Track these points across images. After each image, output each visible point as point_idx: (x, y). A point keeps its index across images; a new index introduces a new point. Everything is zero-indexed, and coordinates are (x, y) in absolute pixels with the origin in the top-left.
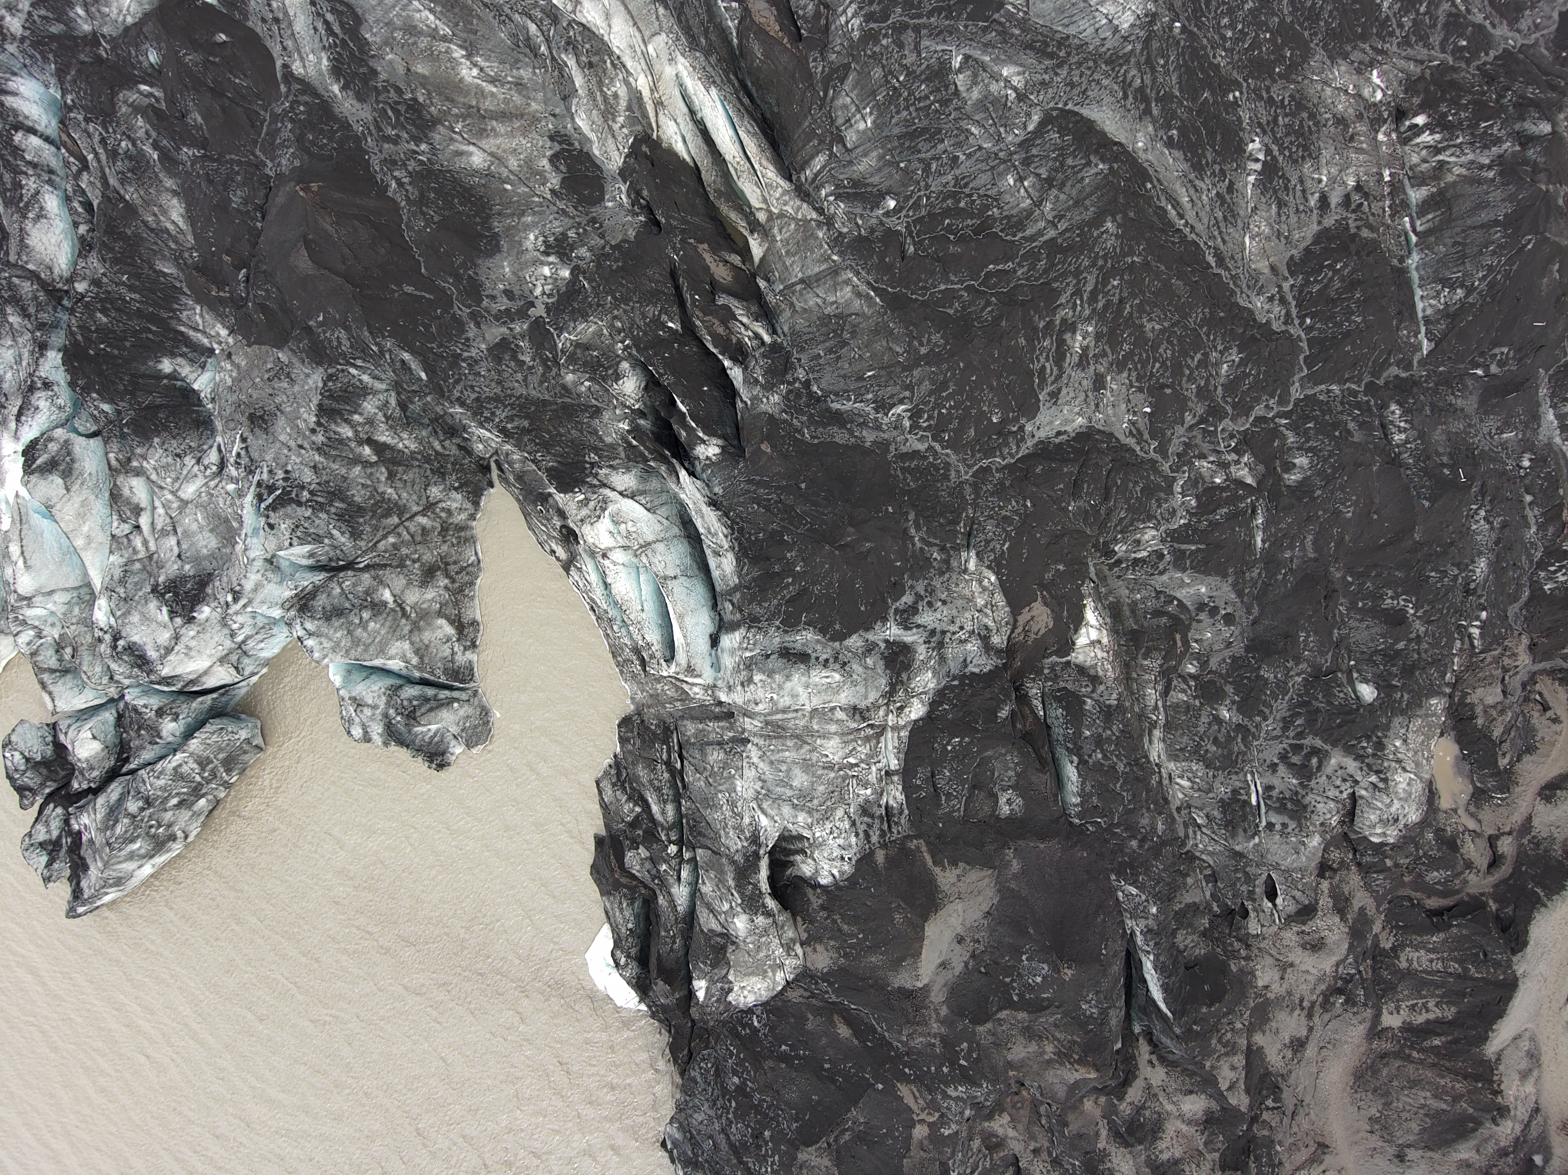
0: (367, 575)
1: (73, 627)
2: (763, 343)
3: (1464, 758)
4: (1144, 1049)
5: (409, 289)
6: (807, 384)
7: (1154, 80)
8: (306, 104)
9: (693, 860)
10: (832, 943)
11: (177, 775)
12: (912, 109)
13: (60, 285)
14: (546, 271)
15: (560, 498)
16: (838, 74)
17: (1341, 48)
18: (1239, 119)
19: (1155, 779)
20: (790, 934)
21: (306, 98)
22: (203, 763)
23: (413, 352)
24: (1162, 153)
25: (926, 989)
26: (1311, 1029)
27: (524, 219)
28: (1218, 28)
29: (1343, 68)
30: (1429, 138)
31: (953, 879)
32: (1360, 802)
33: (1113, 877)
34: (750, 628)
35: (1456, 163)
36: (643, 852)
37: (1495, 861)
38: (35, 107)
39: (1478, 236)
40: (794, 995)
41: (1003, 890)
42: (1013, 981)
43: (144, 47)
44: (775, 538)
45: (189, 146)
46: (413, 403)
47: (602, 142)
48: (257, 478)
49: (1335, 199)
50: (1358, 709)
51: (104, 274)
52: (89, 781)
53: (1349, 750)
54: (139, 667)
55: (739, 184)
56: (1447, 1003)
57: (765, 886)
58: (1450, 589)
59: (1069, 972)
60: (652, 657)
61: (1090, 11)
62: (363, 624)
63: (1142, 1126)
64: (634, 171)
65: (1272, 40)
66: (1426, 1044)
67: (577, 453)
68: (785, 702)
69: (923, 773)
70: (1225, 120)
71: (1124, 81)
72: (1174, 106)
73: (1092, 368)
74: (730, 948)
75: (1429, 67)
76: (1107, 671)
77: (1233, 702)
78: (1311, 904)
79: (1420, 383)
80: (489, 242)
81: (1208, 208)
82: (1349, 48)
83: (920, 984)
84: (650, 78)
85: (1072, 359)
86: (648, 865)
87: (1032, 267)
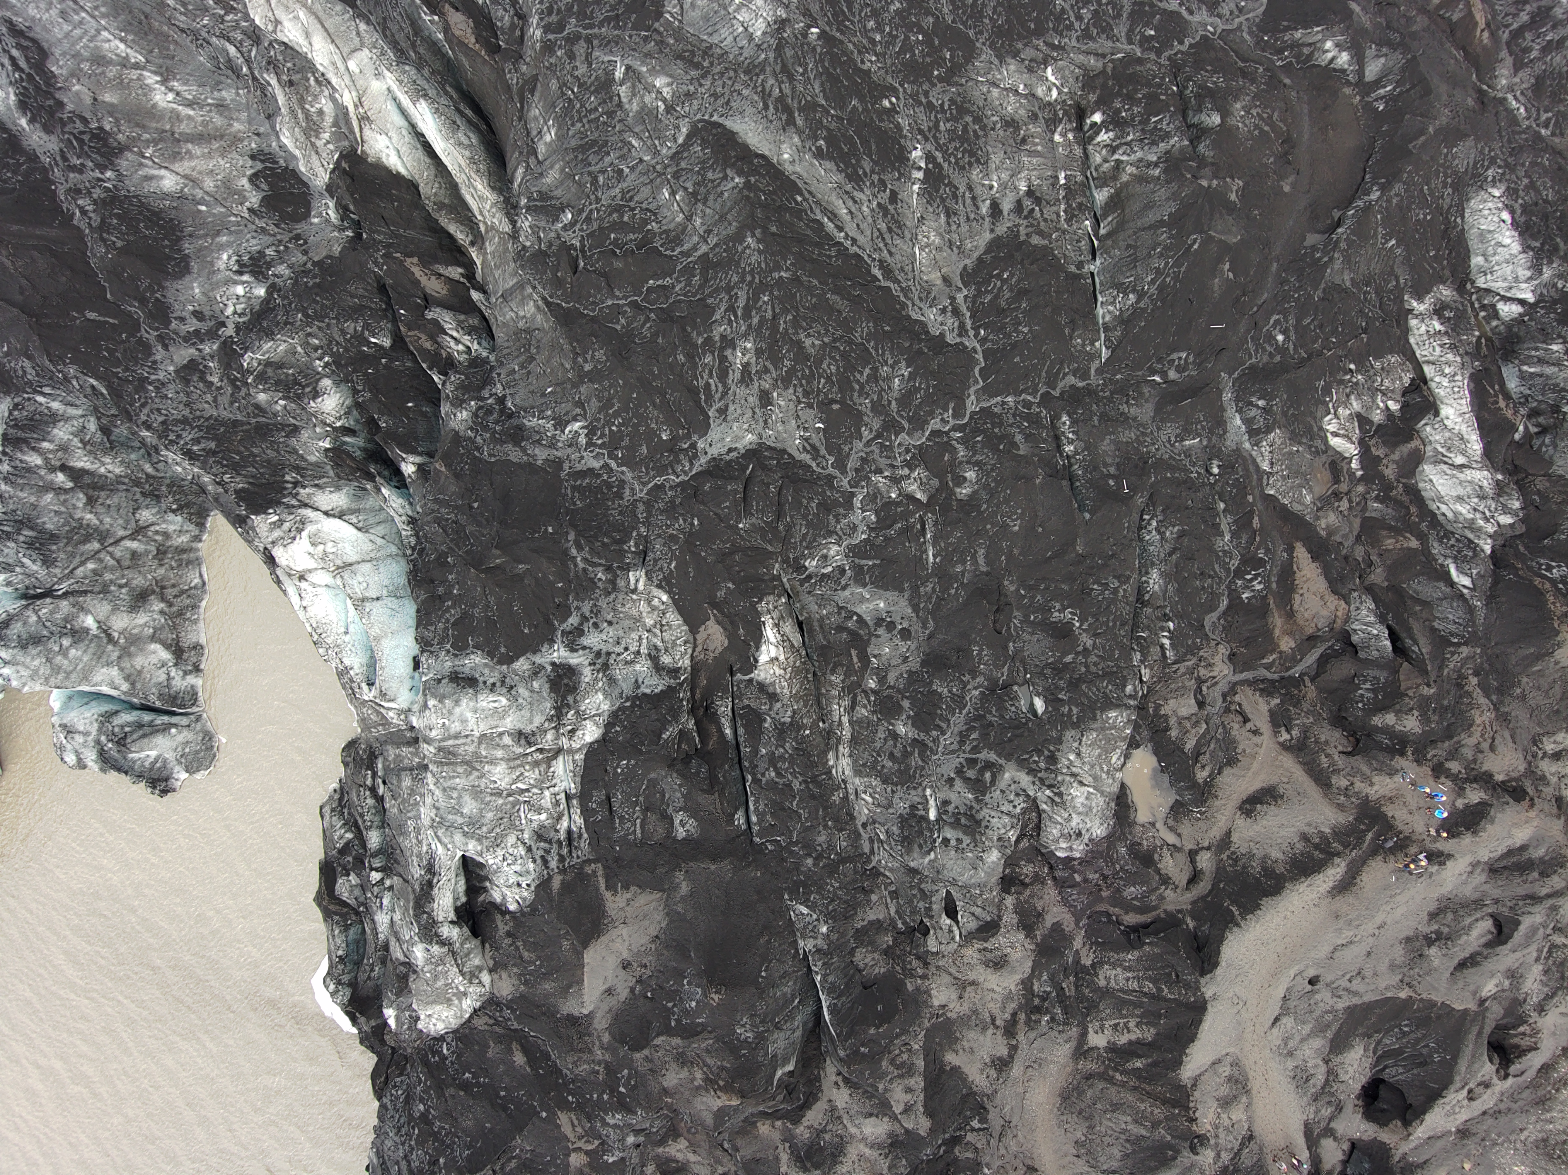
0: (65, 603)
3: (1163, 770)
4: (830, 1070)
5: (92, 315)
6: (501, 400)
7: (793, 89)
9: (391, 888)
10: (514, 970)
12: (585, 121)
15: (255, 520)
16: (530, 85)
17: (1010, 46)
18: (898, 127)
19: (839, 795)
20: (475, 961)
23: (96, 379)
24: (812, 165)
25: (590, 1016)
26: (1014, 1047)
27: (218, 239)
28: (865, 31)
29: (1012, 67)
30: (1105, 137)
31: (622, 904)
33: (786, 897)
35: (1128, 163)
36: (352, 878)
37: (1195, 878)
39: (1147, 237)
40: (480, 1023)
41: (671, 914)
42: (674, 1005)
44: (442, 560)
46: (114, 427)
47: (307, 158)
49: (1007, 206)
50: (1026, 725)
53: (1022, 764)
56: (1146, 1024)
58: (1114, 601)
59: (716, 997)
61: (730, 19)
62: (63, 652)
63: (822, 1149)
64: (338, 187)
65: (928, 41)
66: (1129, 1066)
67: (274, 473)
68: (456, 727)
69: (598, 796)
70: (879, 128)
71: (763, 91)
72: (818, 115)
73: (756, 384)
74: (412, 977)
75: (1112, 61)
76: (784, 689)
77: (909, 717)
78: (993, 920)
79: (1096, 393)
80: (178, 265)
81: (870, 219)
82: (1020, 45)
83: (585, 1012)
84: (354, 94)
85: (735, 375)
86: (357, 892)
87: (689, 283)
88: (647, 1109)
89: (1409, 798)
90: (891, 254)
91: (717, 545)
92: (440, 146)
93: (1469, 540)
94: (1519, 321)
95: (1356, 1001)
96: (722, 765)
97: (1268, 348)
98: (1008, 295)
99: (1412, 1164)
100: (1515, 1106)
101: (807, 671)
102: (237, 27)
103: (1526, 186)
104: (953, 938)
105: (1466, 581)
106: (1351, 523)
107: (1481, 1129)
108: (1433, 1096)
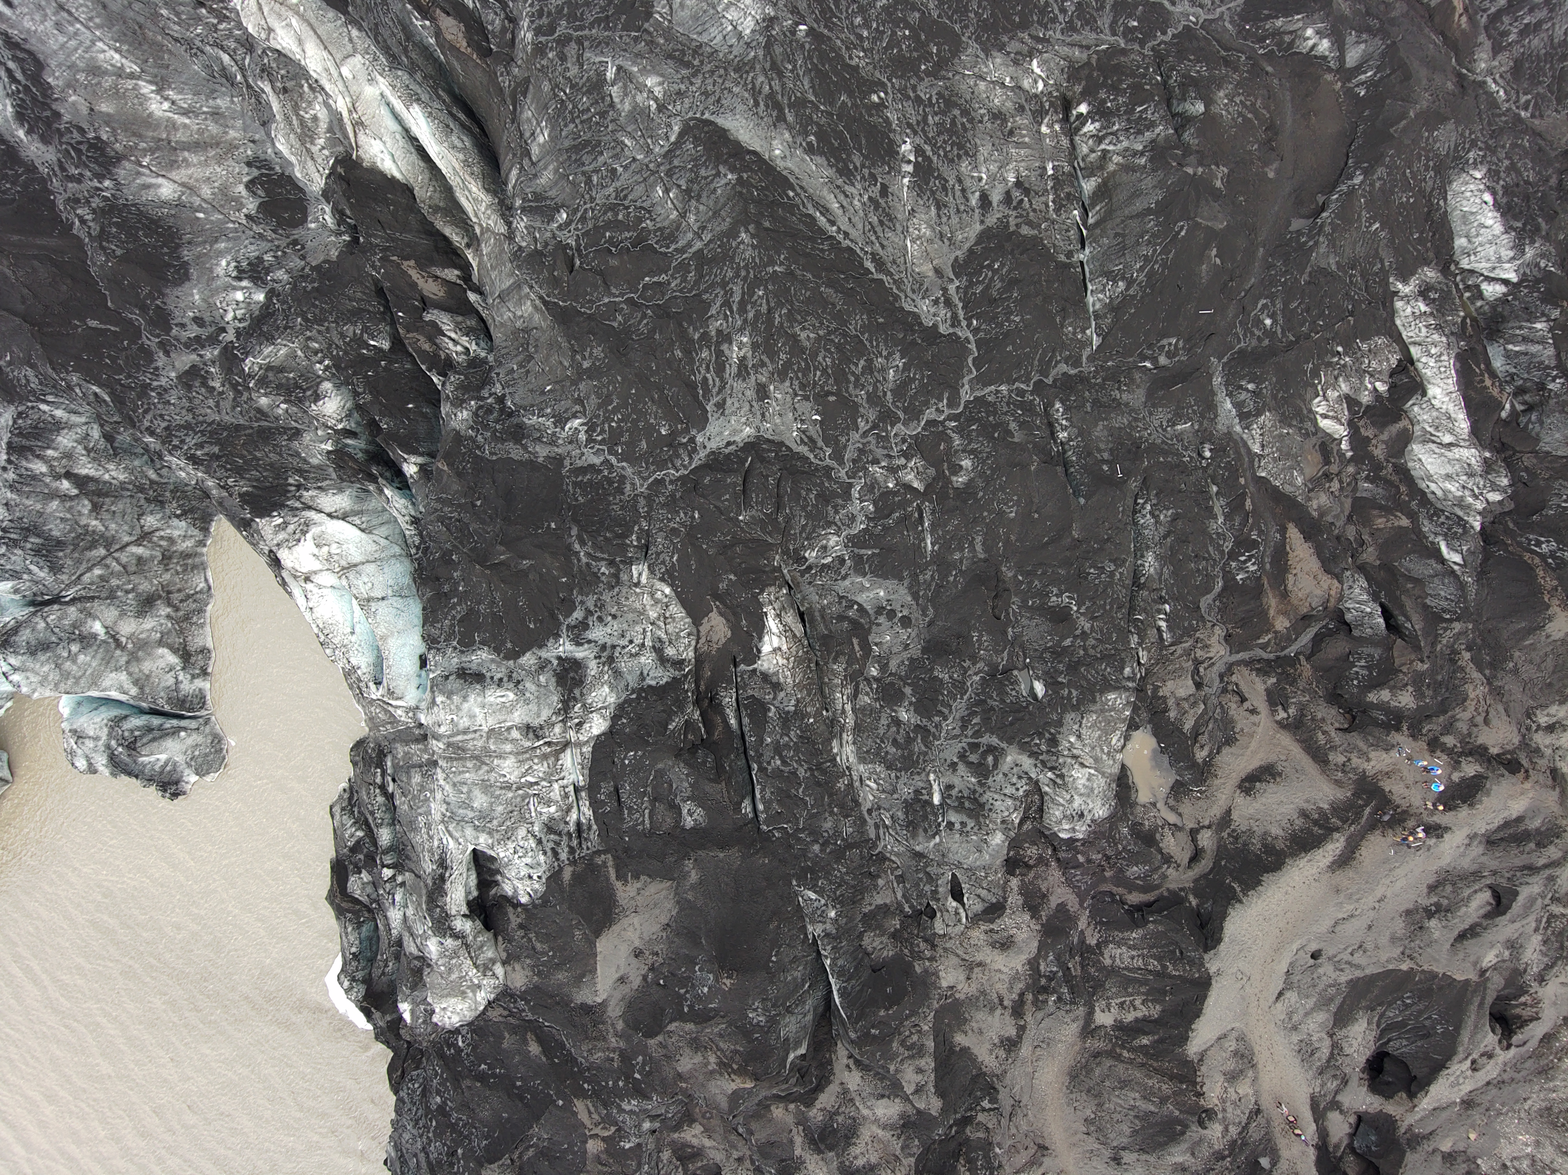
0: (72, 610)
3: (1163, 751)
4: (841, 1052)
5: (93, 323)
6: (501, 400)
7: (783, 86)
9: (403, 883)
10: (528, 961)
12: (578, 121)
15: (260, 523)
16: (522, 87)
17: (996, 39)
18: (887, 121)
19: (845, 781)
20: (488, 954)
23: (100, 386)
24: (803, 160)
25: (604, 1004)
26: (1022, 1028)
27: (216, 246)
28: (852, 28)
29: (998, 60)
30: (1092, 127)
31: (632, 893)
33: (793, 882)
35: (1114, 152)
36: (364, 876)
37: (1196, 856)
39: (1135, 225)
40: (495, 1015)
41: (681, 902)
42: (686, 992)
44: (447, 558)
47: (303, 164)
49: (996, 197)
50: (1026, 708)
53: (1024, 747)
56: (1152, 1001)
58: (1110, 584)
59: (728, 982)
61: (719, 18)
62: (72, 657)
63: (835, 1131)
64: (334, 192)
65: (915, 36)
66: (1136, 1043)
67: (278, 477)
68: (464, 723)
69: (606, 788)
70: (869, 123)
71: (753, 88)
72: (808, 111)
73: (753, 378)
74: (427, 971)
75: (1097, 52)
76: (787, 678)
77: (911, 703)
78: (998, 902)
79: (1088, 380)
80: (177, 272)
81: (861, 213)
82: (1005, 39)
83: (599, 1000)
84: (348, 99)
85: (731, 370)
86: (369, 889)
87: (684, 280)
88: (663, 1094)
89: (1405, 773)
90: (883, 246)
91: (718, 537)
92: (434, 149)
93: (1458, 517)
94: (1503, 300)
95: (1359, 974)
96: (728, 755)
97: (1257, 333)
98: (999, 285)
99: (1417, 1136)
100: (1517, 1076)
101: (810, 661)
102: (230, 35)
103: (1507, 168)
104: (960, 921)
105: (1457, 558)
106: (1342, 504)
107: (1485, 1099)
108: (1437, 1068)
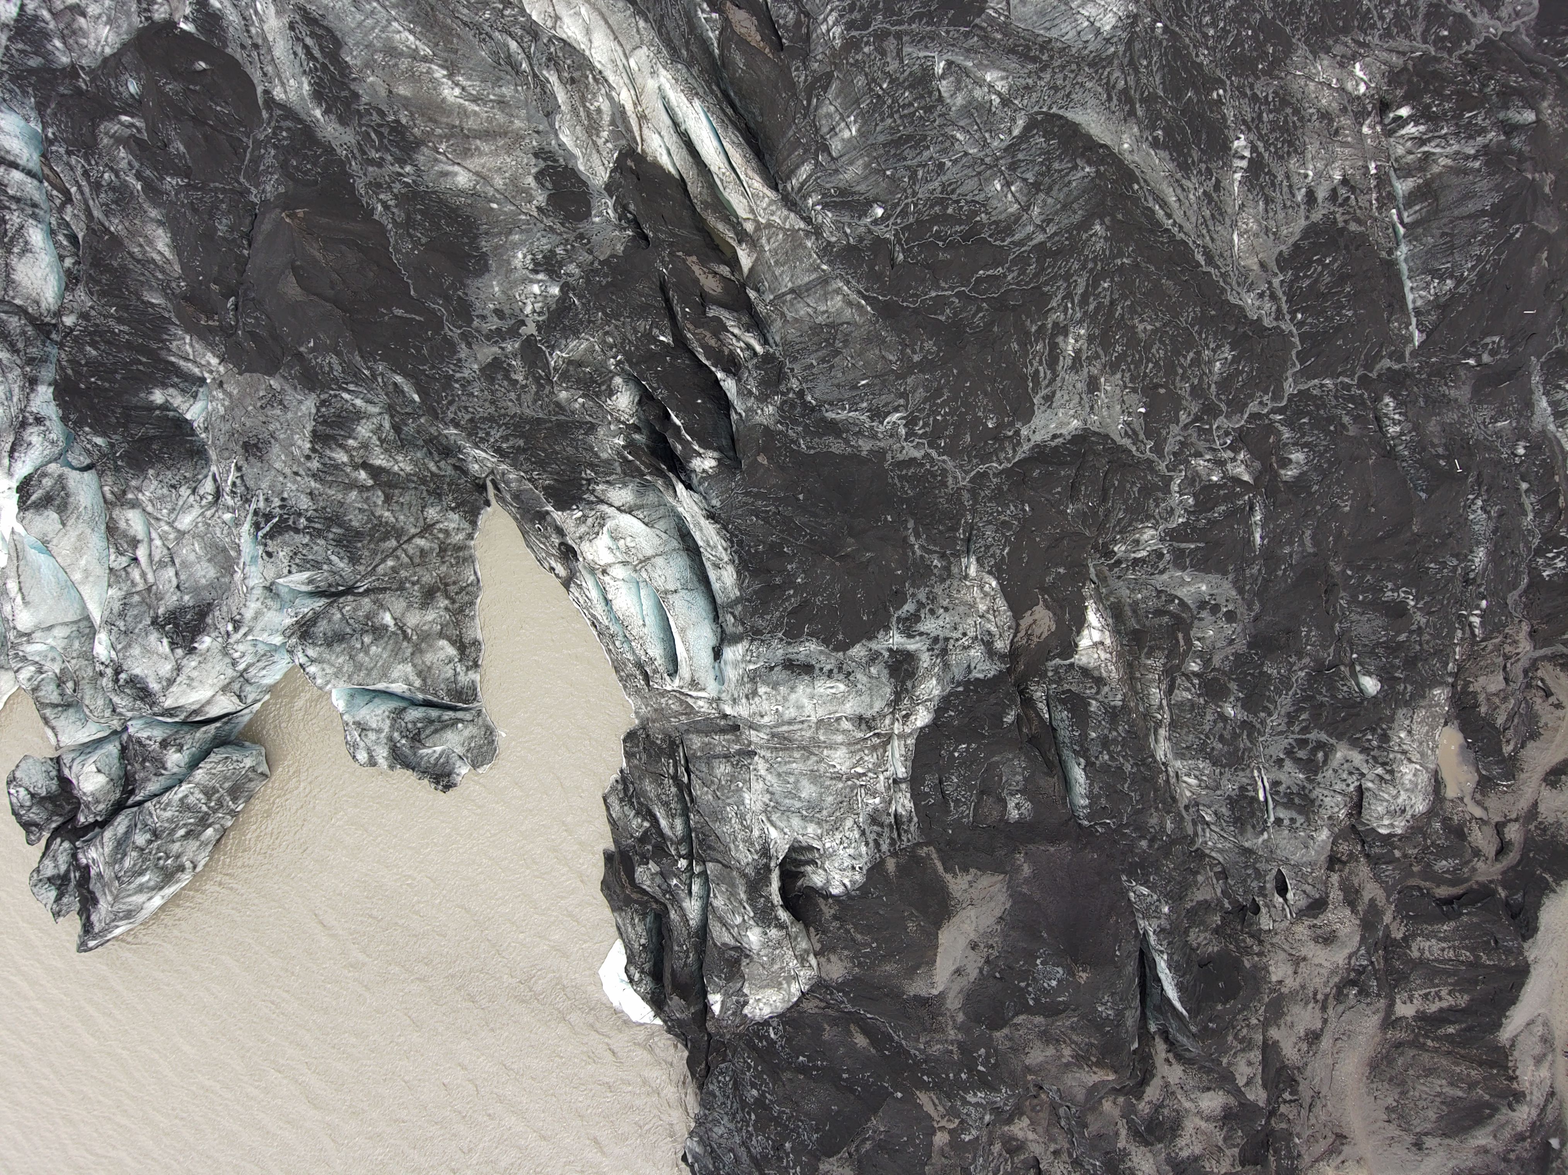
0: (366, 601)
1: (74, 662)
2: (755, 354)
3: (1469, 746)
4: (1160, 1047)
5: (399, 312)
6: (801, 394)
7: (1138, 81)
8: (288, 129)
9: (704, 874)
10: (846, 953)
11: (184, 806)
12: (896, 116)
13: (48, 319)
14: (536, 289)
15: (558, 516)
17: (1323, 42)
18: (1224, 117)
19: (1163, 777)
20: (804, 945)
21: (289, 124)
22: (209, 793)
23: (405, 375)
24: (1148, 154)
25: (942, 996)
26: (1325, 1021)
27: (511, 238)
28: (1200, 26)
29: (1325, 62)
30: (1414, 130)
31: (966, 886)
32: (1367, 794)
33: (1124, 878)
34: (752, 640)
35: (1441, 155)
36: (653, 867)
37: (1503, 849)
38: (16, 141)
39: (1465, 226)
40: (810, 1006)
41: (1015, 895)
42: (1028, 985)
43: (123, 78)
44: (775, 550)
45: (172, 176)
46: (406, 425)
47: (587, 157)
48: (253, 506)
49: (1321, 194)
50: (1362, 702)
51: (92, 307)
52: (96, 815)
53: (1354, 743)
54: (142, 699)
55: (726, 194)
56: (1459, 991)
57: (777, 899)
58: (1450, 580)
59: (1084, 975)
60: (655, 671)
61: (1073, 14)
62: (365, 649)
63: (1161, 1124)
64: (620, 185)
65: (1254, 37)
66: (1441, 1032)
67: (573, 470)
68: (790, 713)
69: (930, 780)
70: (1209, 119)
71: (1108, 83)
72: (1157, 107)
73: (1086, 370)
74: (745, 961)
75: (1412, 59)
76: (1111, 673)
77: (1237, 699)
78: (1321, 897)
79: (1413, 375)
80: (478, 262)
81: (1195, 207)
82: (1331, 42)
83: (935, 992)
84: (632, 92)
85: (1064, 363)
86: (660, 880)
87: (1022, 272)
88: (1013, 1087)
90: (1213, 240)
91: (1049, 530)
98: (1328, 280)
102: (516, 21)
104: (1285, 916)
